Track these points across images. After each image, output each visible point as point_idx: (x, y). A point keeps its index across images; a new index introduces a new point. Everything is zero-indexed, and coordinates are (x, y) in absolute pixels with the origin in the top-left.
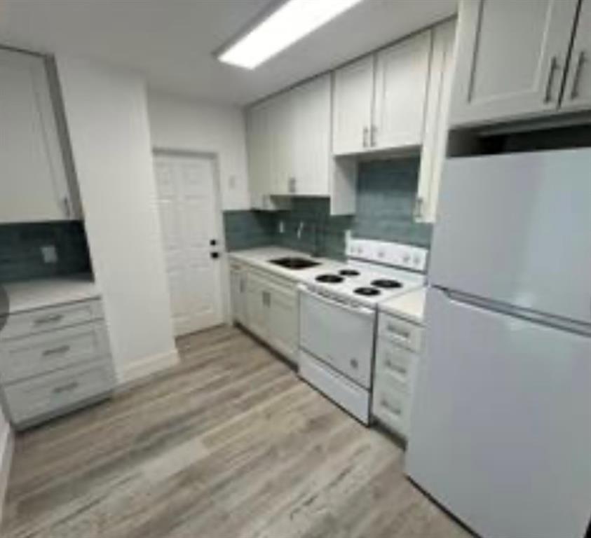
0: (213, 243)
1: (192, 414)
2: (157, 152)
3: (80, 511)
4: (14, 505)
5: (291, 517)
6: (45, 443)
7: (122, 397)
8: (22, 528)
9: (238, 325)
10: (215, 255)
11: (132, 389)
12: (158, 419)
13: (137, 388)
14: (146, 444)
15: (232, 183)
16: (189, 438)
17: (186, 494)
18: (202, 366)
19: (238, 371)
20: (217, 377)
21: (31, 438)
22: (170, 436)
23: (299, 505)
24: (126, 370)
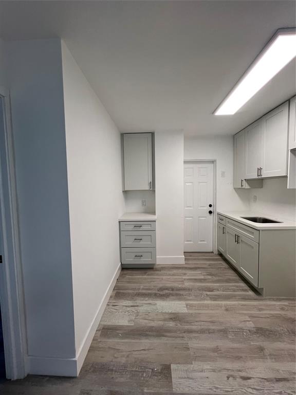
0: (210, 206)
1: (184, 289)
2: (185, 162)
3: (132, 306)
4: (115, 292)
5: (228, 378)
6: (129, 276)
7: (157, 270)
8: (114, 301)
9: (221, 255)
10: (210, 212)
11: (162, 267)
12: (169, 285)
13: (163, 268)
14: (161, 293)
15: (223, 174)
16: (180, 299)
17: (171, 324)
18: (195, 269)
19: (215, 278)
20: (203, 277)
21: (125, 272)
22: (172, 295)
23: (236, 374)
24: (161, 259)
